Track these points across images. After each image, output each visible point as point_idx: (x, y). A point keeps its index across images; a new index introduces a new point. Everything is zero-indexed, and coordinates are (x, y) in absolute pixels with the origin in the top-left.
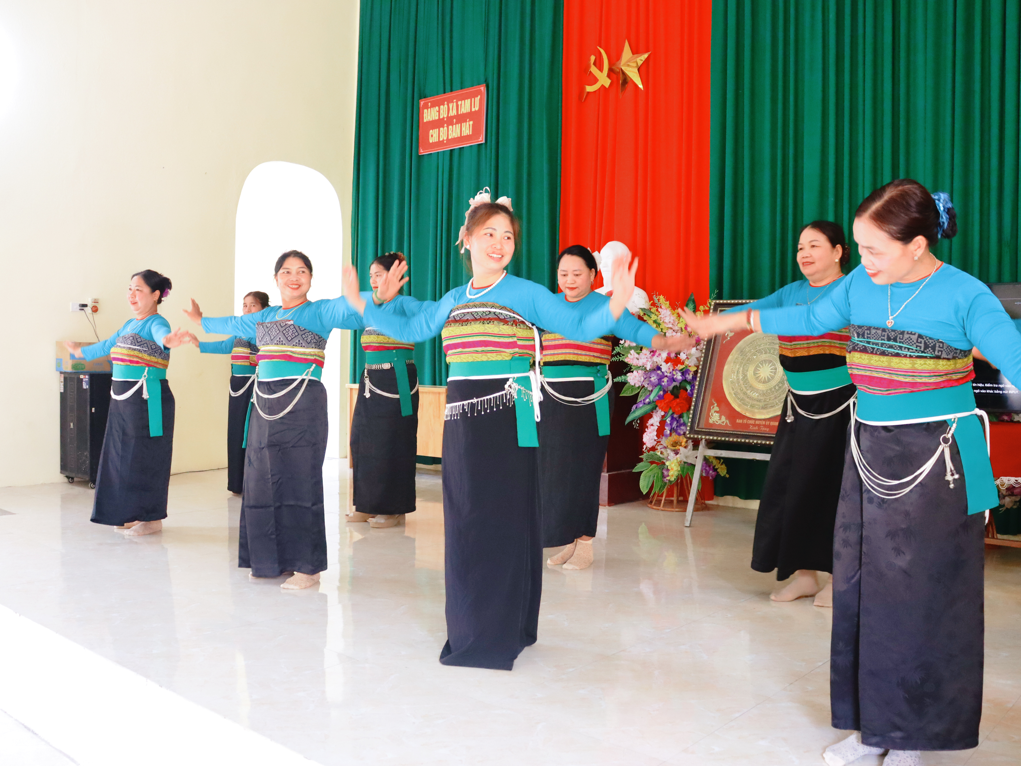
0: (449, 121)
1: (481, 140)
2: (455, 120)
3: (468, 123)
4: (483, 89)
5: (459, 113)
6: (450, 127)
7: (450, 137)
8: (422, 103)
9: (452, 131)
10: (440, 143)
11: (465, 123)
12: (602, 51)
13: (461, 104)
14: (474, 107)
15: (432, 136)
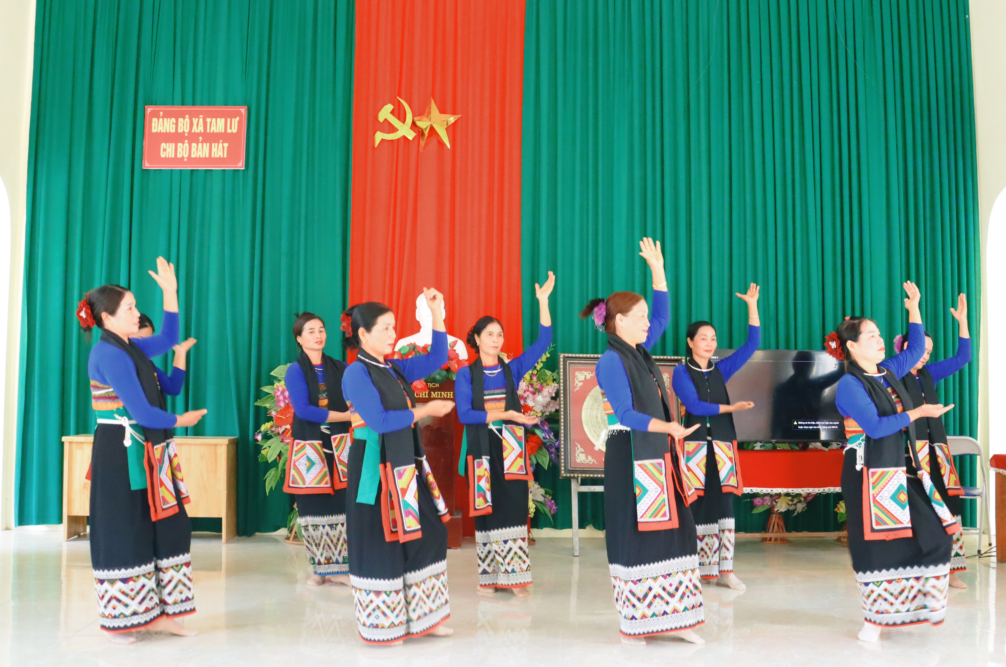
0: (193, 138)
1: (241, 166)
2: (201, 138)
3: (221, 145)
4: (243, 110)
5: (208, 131)
6: (194, 145)
7: (193, 156)
8: (149, 110)
9: (197, 150)
10: (176, 160)
11: (216, 144)
12: (402, 101)
13: (211, 123)
14: (231, 128)
15: (165, 150)
